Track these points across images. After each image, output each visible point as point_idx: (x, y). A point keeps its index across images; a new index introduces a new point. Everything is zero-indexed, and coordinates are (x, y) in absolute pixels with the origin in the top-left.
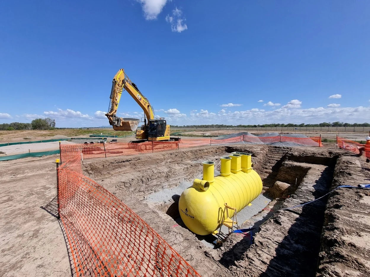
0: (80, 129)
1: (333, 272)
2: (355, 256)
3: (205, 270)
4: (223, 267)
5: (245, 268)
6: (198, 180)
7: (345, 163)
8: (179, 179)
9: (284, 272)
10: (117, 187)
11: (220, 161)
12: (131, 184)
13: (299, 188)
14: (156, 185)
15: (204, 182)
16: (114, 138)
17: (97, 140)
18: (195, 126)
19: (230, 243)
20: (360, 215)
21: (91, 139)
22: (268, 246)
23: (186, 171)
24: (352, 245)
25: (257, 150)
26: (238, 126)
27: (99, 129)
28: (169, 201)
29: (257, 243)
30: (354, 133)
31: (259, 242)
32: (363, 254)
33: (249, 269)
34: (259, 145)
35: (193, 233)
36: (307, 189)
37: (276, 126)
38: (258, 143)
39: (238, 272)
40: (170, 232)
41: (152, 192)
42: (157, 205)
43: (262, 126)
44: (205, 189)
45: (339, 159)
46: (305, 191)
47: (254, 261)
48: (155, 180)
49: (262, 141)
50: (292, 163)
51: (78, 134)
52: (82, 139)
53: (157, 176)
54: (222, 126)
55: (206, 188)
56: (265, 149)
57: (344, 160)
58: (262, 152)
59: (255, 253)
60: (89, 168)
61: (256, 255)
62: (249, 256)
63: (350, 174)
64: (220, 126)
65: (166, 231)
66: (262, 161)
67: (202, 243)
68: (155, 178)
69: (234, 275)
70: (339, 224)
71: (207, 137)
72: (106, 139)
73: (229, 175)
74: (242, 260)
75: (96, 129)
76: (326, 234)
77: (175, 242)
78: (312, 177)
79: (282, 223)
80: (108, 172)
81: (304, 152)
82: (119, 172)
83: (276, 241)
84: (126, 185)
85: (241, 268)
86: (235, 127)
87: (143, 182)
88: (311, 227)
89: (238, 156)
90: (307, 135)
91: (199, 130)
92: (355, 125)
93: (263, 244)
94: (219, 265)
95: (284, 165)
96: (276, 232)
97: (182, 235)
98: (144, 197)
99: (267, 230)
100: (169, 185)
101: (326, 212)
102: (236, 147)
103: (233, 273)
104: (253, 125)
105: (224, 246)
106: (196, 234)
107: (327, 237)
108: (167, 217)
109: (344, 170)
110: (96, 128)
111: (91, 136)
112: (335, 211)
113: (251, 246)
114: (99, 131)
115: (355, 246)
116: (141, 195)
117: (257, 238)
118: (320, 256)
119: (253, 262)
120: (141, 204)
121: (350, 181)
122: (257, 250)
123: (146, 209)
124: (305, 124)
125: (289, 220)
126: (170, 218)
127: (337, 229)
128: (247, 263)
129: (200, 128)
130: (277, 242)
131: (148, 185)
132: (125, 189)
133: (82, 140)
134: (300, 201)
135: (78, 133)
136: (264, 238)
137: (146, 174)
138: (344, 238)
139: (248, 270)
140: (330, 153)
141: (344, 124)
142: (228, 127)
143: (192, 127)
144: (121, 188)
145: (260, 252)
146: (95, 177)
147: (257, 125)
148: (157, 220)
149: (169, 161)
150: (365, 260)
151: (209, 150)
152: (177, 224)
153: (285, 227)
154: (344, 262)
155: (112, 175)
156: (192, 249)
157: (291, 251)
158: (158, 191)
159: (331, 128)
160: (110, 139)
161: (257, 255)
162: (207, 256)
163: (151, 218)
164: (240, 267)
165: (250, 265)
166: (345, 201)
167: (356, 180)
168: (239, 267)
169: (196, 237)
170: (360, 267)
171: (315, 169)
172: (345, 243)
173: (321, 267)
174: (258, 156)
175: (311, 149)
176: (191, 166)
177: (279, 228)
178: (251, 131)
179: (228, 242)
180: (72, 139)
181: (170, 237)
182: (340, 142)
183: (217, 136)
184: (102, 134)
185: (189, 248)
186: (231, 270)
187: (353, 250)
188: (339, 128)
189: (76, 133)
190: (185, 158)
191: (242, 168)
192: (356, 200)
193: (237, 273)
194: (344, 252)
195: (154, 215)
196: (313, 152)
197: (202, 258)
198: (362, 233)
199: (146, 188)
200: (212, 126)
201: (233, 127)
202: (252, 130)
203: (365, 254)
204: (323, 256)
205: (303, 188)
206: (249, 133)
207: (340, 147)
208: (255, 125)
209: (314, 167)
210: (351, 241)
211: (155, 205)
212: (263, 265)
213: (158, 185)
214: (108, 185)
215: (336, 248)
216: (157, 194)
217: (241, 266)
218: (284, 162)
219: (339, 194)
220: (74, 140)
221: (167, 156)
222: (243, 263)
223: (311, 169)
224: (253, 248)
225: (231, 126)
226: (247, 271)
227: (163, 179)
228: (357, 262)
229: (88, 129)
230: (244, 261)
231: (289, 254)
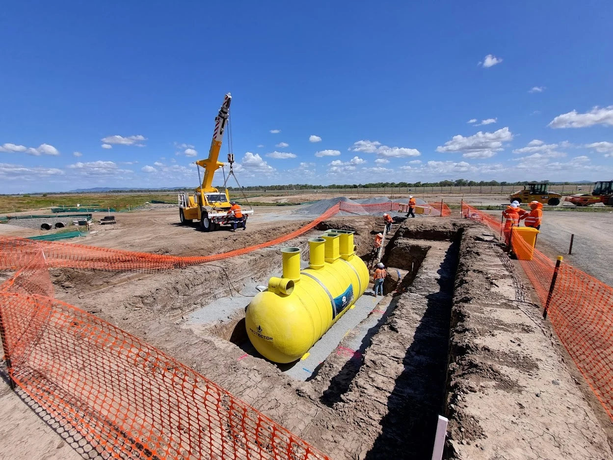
0: (25, 196)
1: (467, 388)
2: (489, 363)
3: (298, 417)
4: (324, 407)
5: (356, 401)
6: (275, 280)
7: (472, 239)
8: (242, 280)
9: (404, 396)
10: (128, 306)
11: (307, 245)
12: (154, 299)
13: (417, 277)
14: (203, 294)
15: (285, 281)
16: (109, 214)
17: (70, 219)
18: (261, 187)
19: (329, 369)
20: (492, 308)
21: (55, 216)
22: (384, 365)
23: (253, 265)
24: (486, 349)
25: (360, 224)
26: (330, 187)
27: (71, 195)
28: (228, 318)
29: (368, 364)
30: (481, 194)
31: (371, 360)
32: (498, 358)
33: (361, 401)
34: (363, 217)
35: (273, 363)
36: (427, 277)
37: (384, 185)
38: (361, 214)
39: (346, 410)
40: (237, 371)
41: (196, 308)
42: (208, 327)
43: (364, 187)
44: (287, 292)
45: (465, 233)
46: (425, 281)
47: (366, 389)
48: (200, 286)
49: (367, 210)
50: (407, 241)
51: (22, 207)
52: (34, 217)
53: (204, 278)
54: (305, 187)
55: (289, 290)
56: (371, 223)
57: (470, 234)
58: (367, 227)
59: (367, 377)
60: (63, 277)
61: (368, 380)
62: (359, 384)
63: (478, 254)
64: (303, 186)
65: (230, 370)
66: (367, 242)
67: (288, 376)
68: (199, 282)
69: (341, 415)
70: (470, 324)
71: (283, 205)
72: (90, 215)
73: (323, 266)
74: (351, 391)
75: (63, 195)
76: (455, 338)
77: (249, 384)
78: (433, 260)
79: (398, 330)
80: (105, 280)
81: (422, 225)
82: (129, 278)
83: (393, 355)
84: (146, 301)
85: (350, 402)
86: (326, 187)
87: (178, 291)
88: (435, 329)
89: (335, 237)
90: (425, 199)
91: (269, 194)
92: (482, 184)
93: (377, 363)
94: (319, 405)
95: (396, 245)
96: (393, 344)
97: (258, 371)
98: (183, 318)
99: (381, 343)
100: (225, 291)
101: (454, 308)
102: (330, 221)
103: (340, 412)
104: (352, 184)
105: (320, 374)
106: (277, 364)
107: (457, 343)
108: (228, 345)
109: (471, 249)
110: (63, 193)
111: (55, 211)
112: (464, 307)
113: (361, 369)
114: (71, 200)
115: (489, 350)
116: (175, 314)
117: (369, 356)
118: (451, 369)
119: (365, 391)
120: (180, 332)
121: (479, 263)
122: (369, 373)
123: (191, 339)
124: (421, 183)
125: (408, 323)
126: (233, 345)
127: (468, 330)
128: (358, 394)
129: (270, 191)
130: (394, 357)
131: (188, 295)
132: (145, 308)
133: (34, 219)
134: (419, 295)
135: (22, 205)
136: (377, 354)
137: (181, 277)
138: (477, 341)
139: (359, 403)
140: (454, 225)
141: (469, 182)
142: (315, 188)
143: (257, 188)
144: (136, 309)
145: (372, 375)
146: (79, 293)
147: (358, 185)
148: (212, 354)
149: (222, 250)
150: (499, 366)
151: (288, 228)
152: (246, 353)
153: (403, 334)
154: (478, 372)
155: (114, 285)
156: (276, 389)
157: (412, 366)
158: (207, 303)
159: (453, 188)
160: (98, 215)
161: (370, 380)
162: (300, 396)
163: (202, 352)
164: (348, 401)
165: (361, 396)
166: (474, 292)
167: (486, 262)
168: (347, 403)
169: (278, 369)
170: (495, 375)
171: (435, 248)
172: (478, 348)
173: (452, 383)
174: (362, 234)
175: (430, 220)
176: (262, 257)
177: (395, 336)
178: (350, 195)
179: (326, 367)
180: (9, 218)
181: (238, 379)
182: (465, 208)
183: (299, 204)
184: (78, 205)
185: (272, 390)
186: (337, 409)
187: (486, 355)
188: (463, 188)
189: (18, 205)
190: (250, 244)
191: (340, 253)
192: (487, 289)
193: (345, 412)
194: (477, 359)
195: (206, 347)
196: (433, 225)
197: (293, 401)
198: (496, 332)
199: (185, 301)
200: (290, 187)
201: (323, 188)
202: (351, 193)
203: (500, 357)
204: (453, 368)
205: (423, 277)
206: (348, 196)
207: (465, 216)
208: (355, 184)
209: (435, 246)
210: (484, 344)
211: (204, 328)
212: (378, 392)
213: (207, 294)
214: (109, 305)
215: (468, 356)
216: (205, 308)
217: (350, 400)
218: (396, 241)
219: (467, 283)
220: (15, 220)
221: (218, 242)
222: (351, 395)
223: (431, 249)
224: (363, 371)
225: (320, 187)
226: (359, 405)
227: (215, 282)
228: (492, 370)
229: (45, 195)
230: (353, 392)
231: (410, 370)
